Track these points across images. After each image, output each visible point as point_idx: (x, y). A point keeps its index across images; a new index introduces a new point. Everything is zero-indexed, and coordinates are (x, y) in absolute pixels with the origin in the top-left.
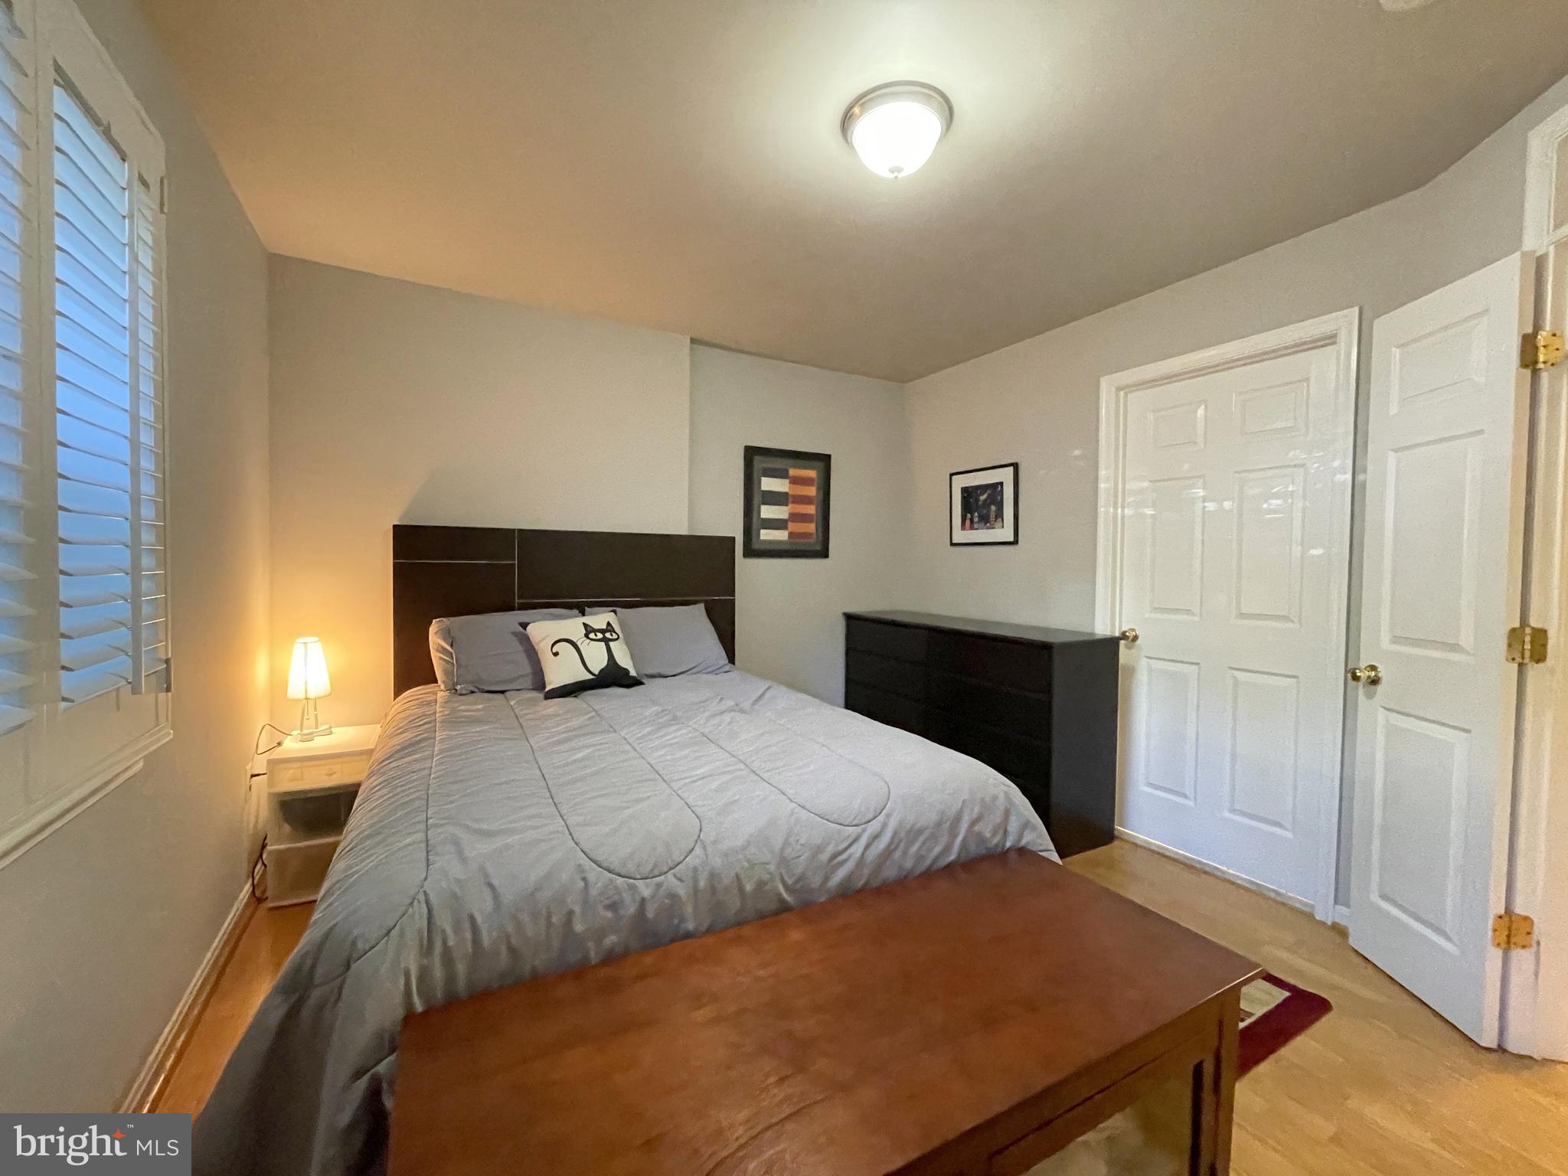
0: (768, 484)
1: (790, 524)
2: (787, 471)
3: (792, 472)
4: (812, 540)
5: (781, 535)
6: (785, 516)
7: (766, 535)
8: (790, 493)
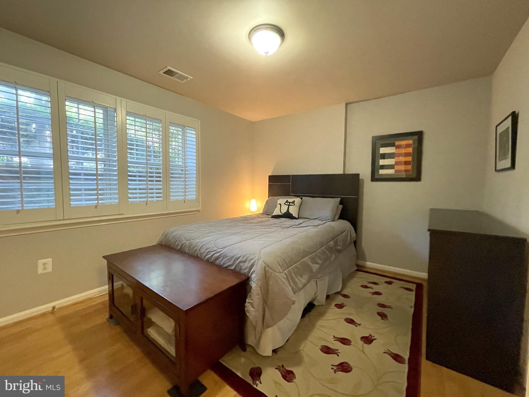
0: (383, 150)
1: (395, 166)
2: (395, 143)
3: (397, 143)
4: (411, 173)
5: (390, 172)
6: (393, 163)
7: (382, 172)
8: (396, 153)
